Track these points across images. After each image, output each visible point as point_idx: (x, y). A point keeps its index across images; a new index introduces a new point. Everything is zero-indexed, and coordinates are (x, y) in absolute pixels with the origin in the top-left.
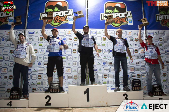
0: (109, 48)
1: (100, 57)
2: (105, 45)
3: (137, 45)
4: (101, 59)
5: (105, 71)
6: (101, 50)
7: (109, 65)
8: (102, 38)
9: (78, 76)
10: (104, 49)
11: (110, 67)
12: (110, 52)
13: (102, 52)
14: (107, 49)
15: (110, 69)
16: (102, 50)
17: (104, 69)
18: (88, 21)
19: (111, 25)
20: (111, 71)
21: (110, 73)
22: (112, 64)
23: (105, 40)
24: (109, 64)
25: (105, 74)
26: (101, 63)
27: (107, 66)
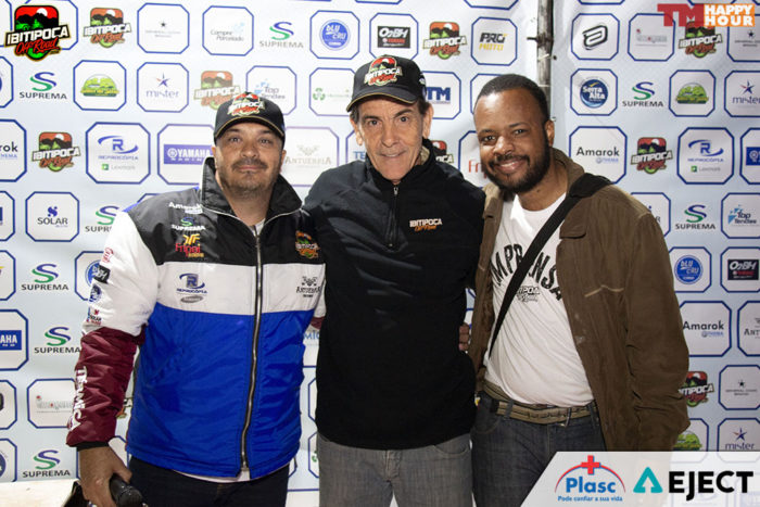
0: (154, 123)
1: (60, 215)
3: (447, 92)
4: (67, 232)
6: (66, 144)
10: (99, 132)
12: (168, 161)
13: (79, 162)
14: (132, 137)
16: (78, 141)
26: (65, 275)
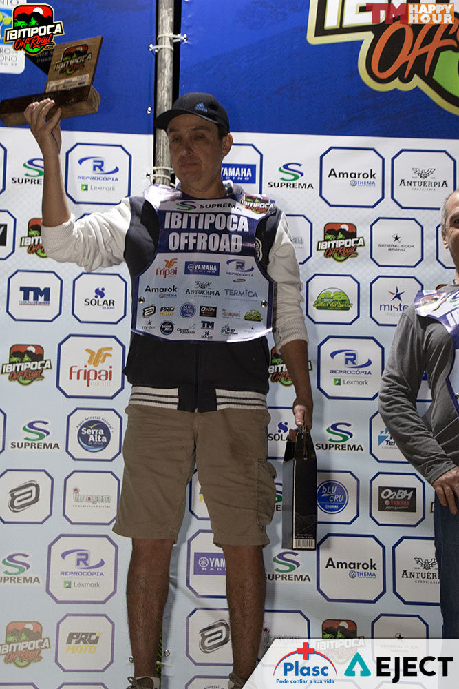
2: (343, 305)
5: (337, 584)
7: (376, 513)
8: (319, 234)
9: (48, 632)
11: (389, 536)
15: (389, 555)
17: (330, 563)
18: (177, 46)
19: (417, 89)
20: (404, 587)
21: (389, 603)
22: (411, 507)
23: (349, 253)
24: (382, 507)
25: (340, 613)
27: (364, 525)
